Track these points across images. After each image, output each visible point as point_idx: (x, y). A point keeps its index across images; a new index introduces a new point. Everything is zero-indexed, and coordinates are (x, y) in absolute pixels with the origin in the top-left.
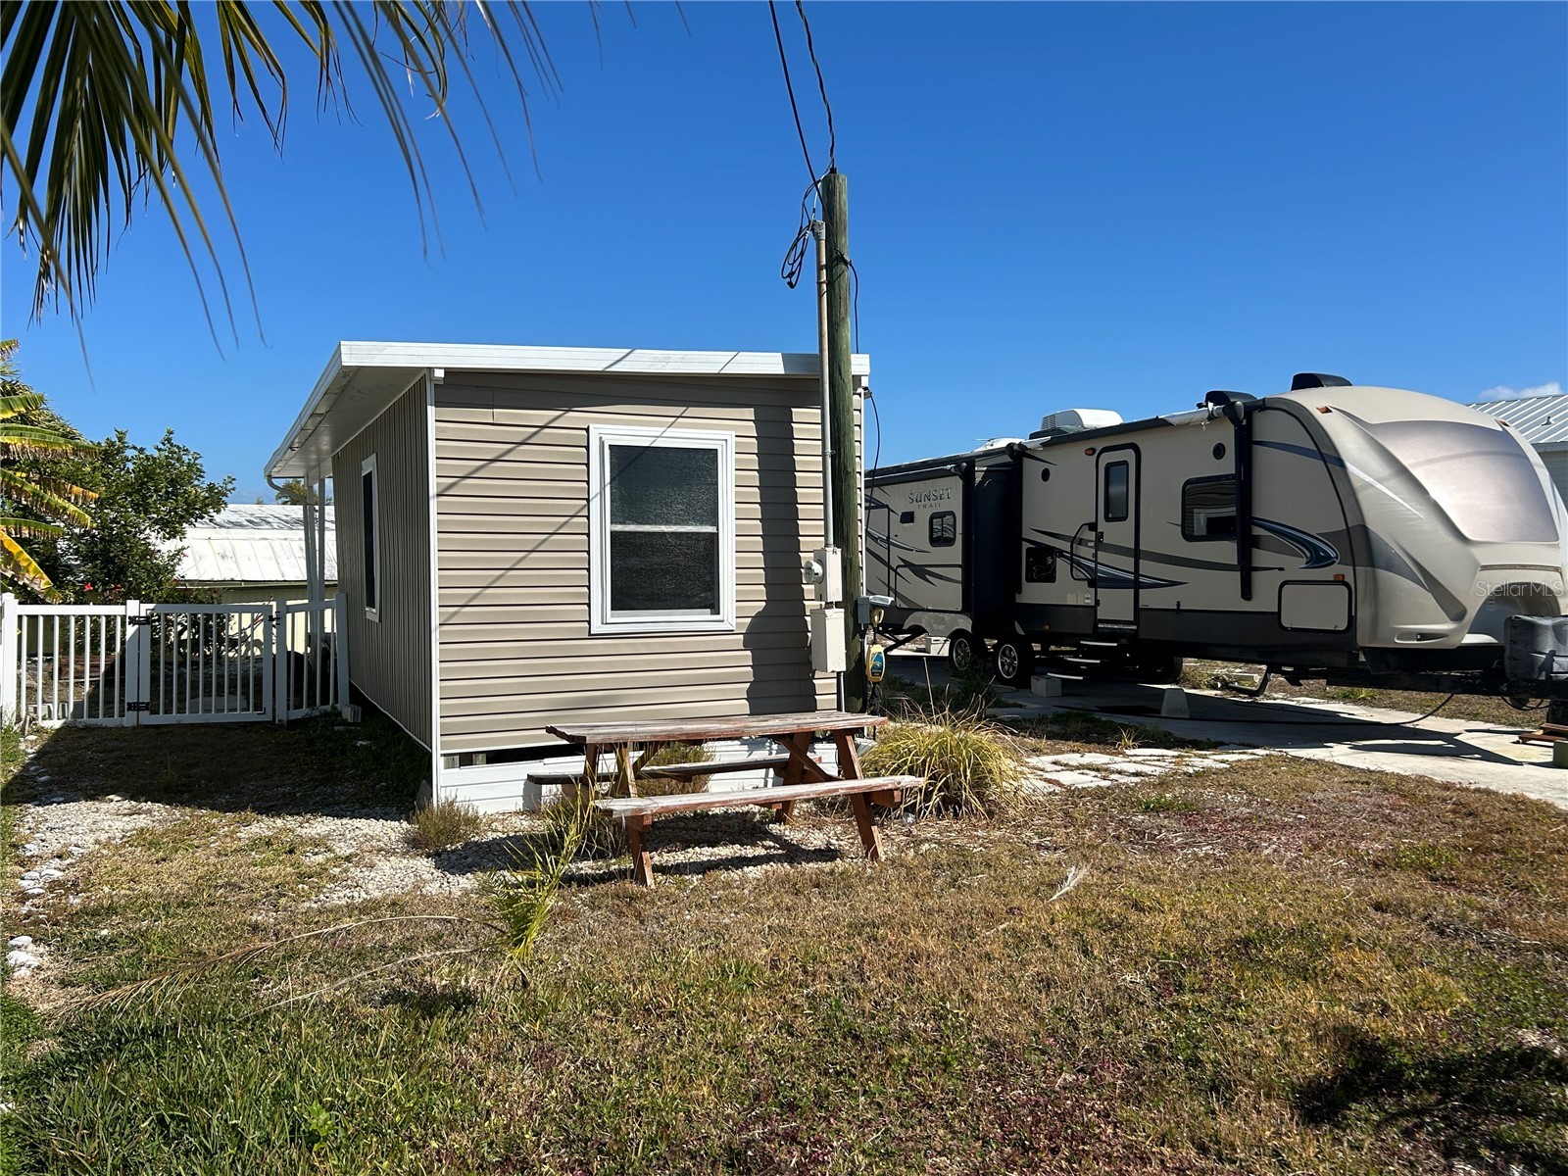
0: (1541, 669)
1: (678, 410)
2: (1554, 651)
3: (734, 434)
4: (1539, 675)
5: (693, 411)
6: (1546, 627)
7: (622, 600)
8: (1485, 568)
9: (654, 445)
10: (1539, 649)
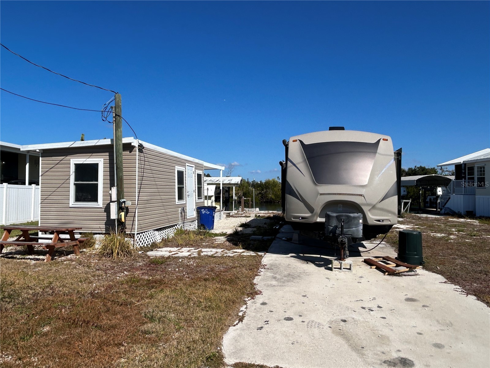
0: (330, 232)
1: (90, 154)
2: (337, 226)
3: (103, 159)
4: (330, 234)
5: (94, 154)
6: (333, 217)
7: (78, 199)
8: (321, 194)
9: (83, 163)
10: (330, 225)
